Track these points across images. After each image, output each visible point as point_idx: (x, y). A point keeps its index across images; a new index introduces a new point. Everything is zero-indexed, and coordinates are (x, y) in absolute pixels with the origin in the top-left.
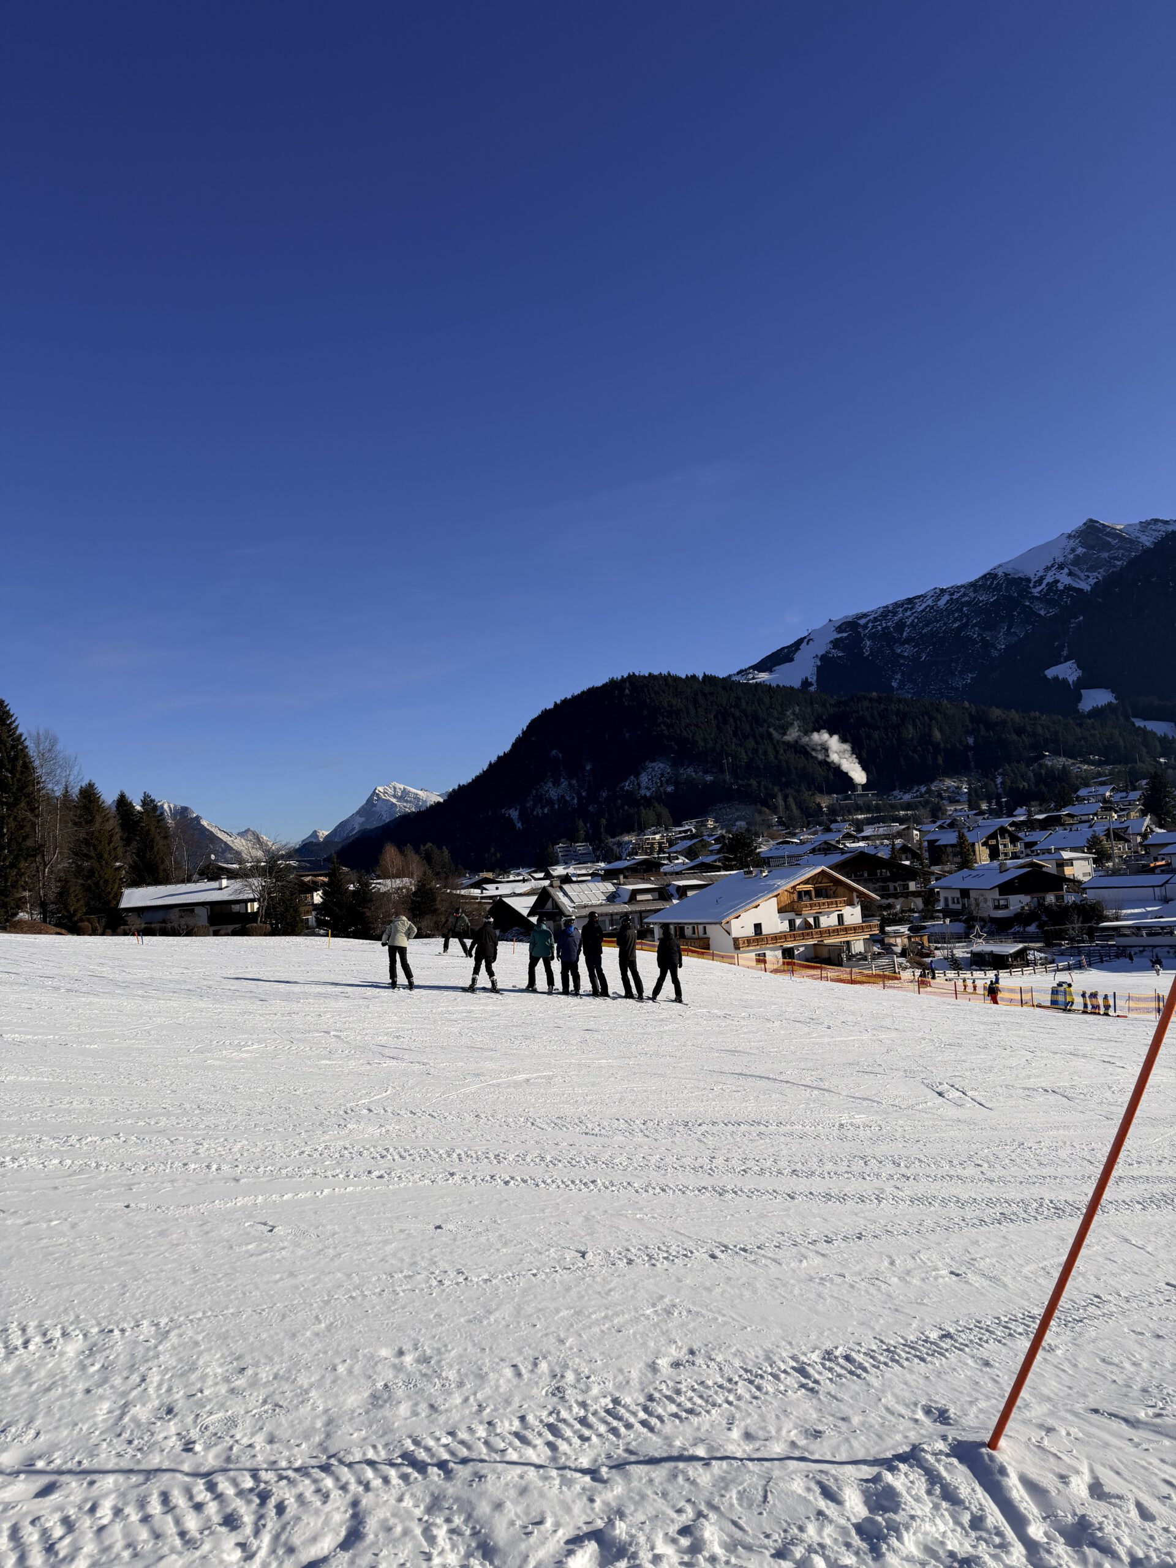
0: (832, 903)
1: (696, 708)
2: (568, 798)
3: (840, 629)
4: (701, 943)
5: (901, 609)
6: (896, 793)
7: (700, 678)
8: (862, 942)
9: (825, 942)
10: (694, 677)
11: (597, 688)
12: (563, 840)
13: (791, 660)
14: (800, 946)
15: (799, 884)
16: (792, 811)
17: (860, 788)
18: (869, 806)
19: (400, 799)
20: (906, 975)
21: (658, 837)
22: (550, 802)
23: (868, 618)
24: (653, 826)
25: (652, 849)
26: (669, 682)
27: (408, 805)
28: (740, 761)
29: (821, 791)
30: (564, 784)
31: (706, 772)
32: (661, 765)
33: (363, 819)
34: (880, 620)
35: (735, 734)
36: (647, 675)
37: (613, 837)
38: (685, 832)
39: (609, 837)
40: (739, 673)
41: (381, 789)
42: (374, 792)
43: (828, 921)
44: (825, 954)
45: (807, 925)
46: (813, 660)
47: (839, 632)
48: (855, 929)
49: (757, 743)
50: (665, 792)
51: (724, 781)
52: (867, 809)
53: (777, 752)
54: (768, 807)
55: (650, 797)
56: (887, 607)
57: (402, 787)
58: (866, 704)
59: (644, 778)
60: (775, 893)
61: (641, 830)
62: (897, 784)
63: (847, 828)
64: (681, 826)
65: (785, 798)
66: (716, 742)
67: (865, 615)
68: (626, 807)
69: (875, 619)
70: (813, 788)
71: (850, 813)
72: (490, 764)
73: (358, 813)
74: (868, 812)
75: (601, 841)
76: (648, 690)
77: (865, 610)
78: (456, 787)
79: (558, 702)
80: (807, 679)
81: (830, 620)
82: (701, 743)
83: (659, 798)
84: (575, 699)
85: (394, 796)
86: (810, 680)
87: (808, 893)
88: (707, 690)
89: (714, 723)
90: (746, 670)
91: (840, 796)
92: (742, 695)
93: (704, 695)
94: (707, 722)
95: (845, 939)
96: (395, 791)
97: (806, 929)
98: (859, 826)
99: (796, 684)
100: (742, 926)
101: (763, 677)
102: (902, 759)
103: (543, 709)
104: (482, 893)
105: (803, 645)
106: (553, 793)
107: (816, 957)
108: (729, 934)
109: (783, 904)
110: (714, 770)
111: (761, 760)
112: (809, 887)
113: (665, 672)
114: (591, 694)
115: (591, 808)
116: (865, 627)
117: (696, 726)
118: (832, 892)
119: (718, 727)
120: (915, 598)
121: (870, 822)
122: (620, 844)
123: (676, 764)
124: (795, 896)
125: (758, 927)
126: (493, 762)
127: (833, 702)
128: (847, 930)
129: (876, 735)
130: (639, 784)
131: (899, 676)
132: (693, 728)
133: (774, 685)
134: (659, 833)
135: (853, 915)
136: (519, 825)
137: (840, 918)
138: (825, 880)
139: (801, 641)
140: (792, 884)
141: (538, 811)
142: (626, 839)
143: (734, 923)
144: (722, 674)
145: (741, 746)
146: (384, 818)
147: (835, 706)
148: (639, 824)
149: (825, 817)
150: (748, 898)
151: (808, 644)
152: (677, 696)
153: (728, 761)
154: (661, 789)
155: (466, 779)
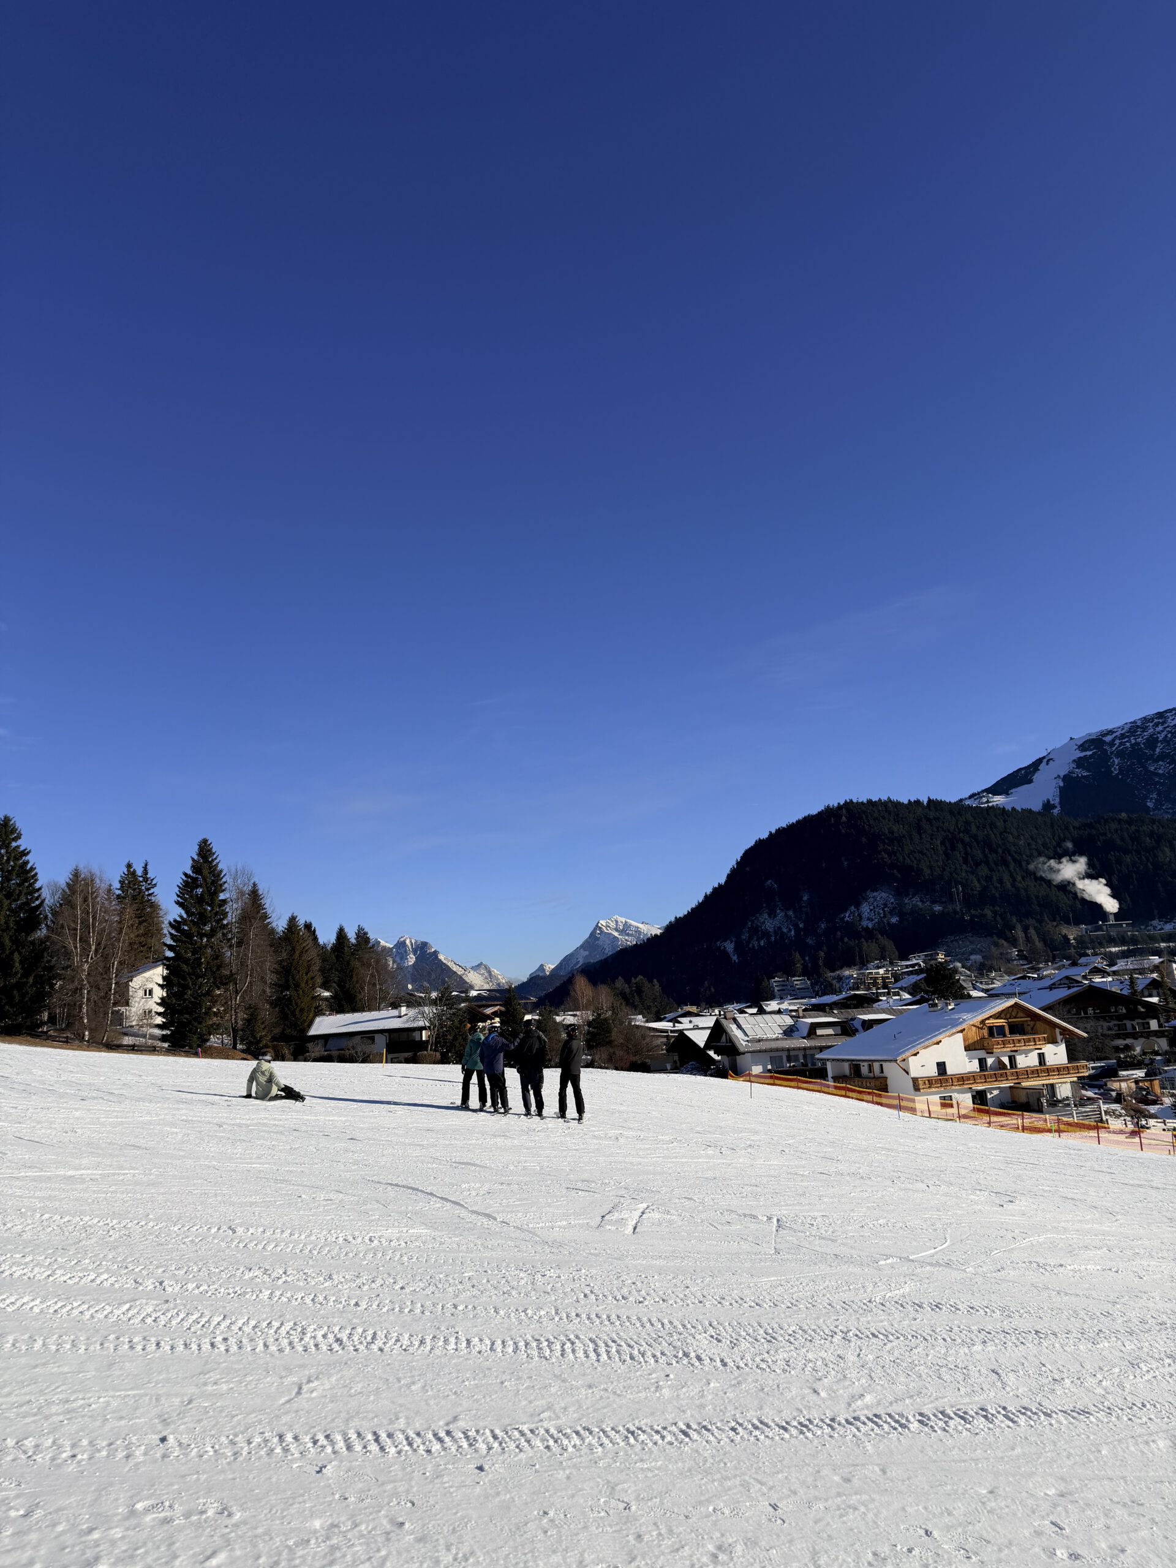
0: (1029, 1041)
1: (920, 834)
2: (785, 930)
3: (1082, 747)
4: (878, 1083)
5: (1151, 724)
6: (1155, 922)
7: (925, 803)
8: (1069, 1086)
9: (1024, 1084)
10: (918, 802)
11: (813, 816)
12: (779, 974)
13: (1030, 781)
14: (994, 1090)
15: (988, 1019)
16: (1034, 943)
17: (1112, 917)
18: (1123, 937)
19: (622, 932)
20: (1115, 1124)
21: (881, 971)
22: (766, 934)
23: (1115, 735)
24: (876, 959)
25: (875, 984)
26: (889, 809)
27: (630, 938)
28: (972, 889)
29: (1068, 922)
30: (781, 915)
31: (934, 902)
32: (884, 895)
33: (587, 953)
34: (1127, 737)
35: (965, 861)
36: (865, 801)
37: (833, 971)
38: (913, 966)
39: (828, 971)
40: (971, 797)
41: (603, 922)
42: (597, 926)
43: (1027, 1060)
44: (1023, 1099)
45: (1002, 1065)
46: (1055, 781)
47: (1082, 751)
48: (1059, 1070)
49: (991, 870)
50: (889, 923)
51: (955, 912)
52: (1123, 941)
53: (1015, 880)
54: (1006, 939)
55: (873, 929)
56: (1135, 722)
57: (623, 920)
58: (1114, 826)
59: (865, 908)
60: (960, 1028)
61: (863, 964)
62: (1156, 912)
63: (1099, 962)
64: (909, 960)
65: (1026, 929)
66: (944, 870)
67: (1111, 732)
68: (846, 939)
69: (1123, 736)
70: (1058, 918)
71: (1101, 945)
72: (706, 896)
73: (582, 946)
74: (1123, 943)
75: (820, 975)
76: (867, 817)
77: (1110, 727)
78: (673, 920)
79: (773, 831)
80: (1048, 801)
81: (1071, 739)
82: (927, 871)
83: (884, 929)
84: (791, 827)
85: (616, 930)
86: (1052, 802)
87: (1001, 1029)
88: (932, 815)
89: (941, 849)
90: (979, 793)
91: (1089, 927)
92: (971, 819)
93: (928, 820)
94: (933, 848)
95: (1051, 1081)
96: (617, 925)
97: (1000, 1069)
98: (1112, 960)
99: (1037, 806)
100: (923, 1064)
101: (998, 800)
102: (1159, 885)
103: (757, 838)
104: (674, 1026)
105: (1042, 766)
106: (769, 924)
107: (1014, 1102)
108: (907, 1073)
109: (971, 1041)
110: (943, 900)
111: (996, 888)
112: (1001, 1022)
113: (884, 798)
114: (808, 822)
115: (809, 941)
116: (1112, 743)
117: (921, 852)
118: (1029, 1028)
119: (945, 853)
120: (1166, 712)
121: (1124, 955)
122: (840, 979)
123: (900, 893)
124: (985, 1032)
125: (941, 1066)
126: (708, 893)
127: (1077, 824)
128: (1049, 1071)
129: (1128, 859)
130: (860, 915)
131: (1154, 796)
132: (917, 855)
133: (1009, 808)
134: (883, 967)
135: (1057, 1054)
136: (735, 958)
137: (1041, 1057)
138: (1020, 1014)
139: (1040, 760)
140: (980, 1018)
141: (755, 943)
142: (847, 973)
143: (912, 1060)
144: (952, 798)
145: (972, 873)
146: (606, 952)
147: (1079, 828)
148: (861, 957)
149: (1073, 951)
150: (928, 1033)
151: (1047, 764)
152: (898, 822)
153: (957, 889)
154: (885, 920)
155: (682, 912)
